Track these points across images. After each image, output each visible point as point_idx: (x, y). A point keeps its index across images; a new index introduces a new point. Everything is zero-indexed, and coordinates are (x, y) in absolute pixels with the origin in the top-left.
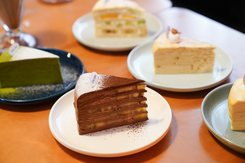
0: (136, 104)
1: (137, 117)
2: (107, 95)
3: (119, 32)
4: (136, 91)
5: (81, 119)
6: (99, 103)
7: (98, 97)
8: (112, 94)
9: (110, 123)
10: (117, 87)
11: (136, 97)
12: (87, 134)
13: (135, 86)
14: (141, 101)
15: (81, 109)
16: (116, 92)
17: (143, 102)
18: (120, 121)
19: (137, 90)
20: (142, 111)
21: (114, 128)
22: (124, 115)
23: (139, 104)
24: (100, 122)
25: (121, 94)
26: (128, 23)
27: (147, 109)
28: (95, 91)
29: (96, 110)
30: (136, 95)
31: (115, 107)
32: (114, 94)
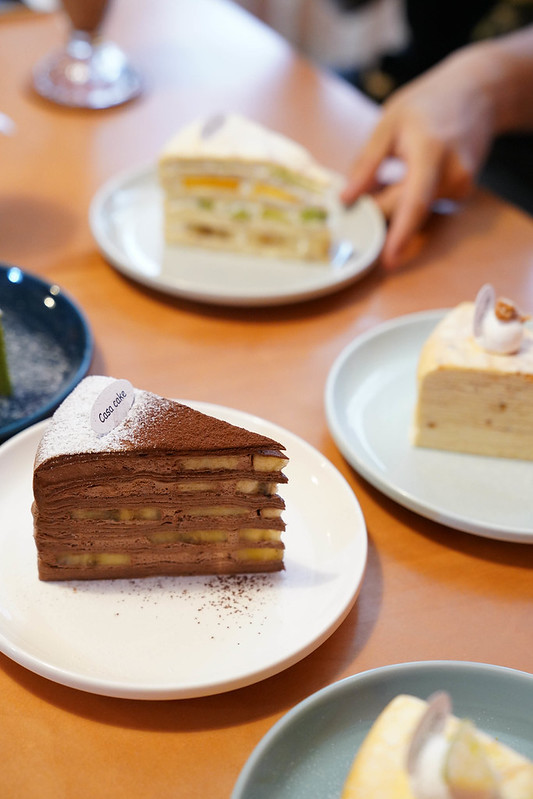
0: (246, 514)
1: (245, 555)
2: (144, 471)
3: (240, 238)
4: (250, 473)
5: (48, 532)
6: (113, 494)
7: (112, 474)
8: (162, 470)
9: (148, 558)
10: (180, 451)
11: (249, 494)
12: (65, 583)
13: (247, 459)
14: (265, 507)
15: (48, 504)
16: (176, 468)
17: (269, 513)
18: (184, 557)
19: (253, 471)
20: (263, 540)
21: (160, 578)
22: (199, 543)
23: (256, 516)
24: (115, 551)
25: (195, 475)
26: (270, 211)
27: (283, 537)
28: (99, 453)
29: (100, 514)
30: (249, 486)
31: (170, 513)
32: (169, 472)
